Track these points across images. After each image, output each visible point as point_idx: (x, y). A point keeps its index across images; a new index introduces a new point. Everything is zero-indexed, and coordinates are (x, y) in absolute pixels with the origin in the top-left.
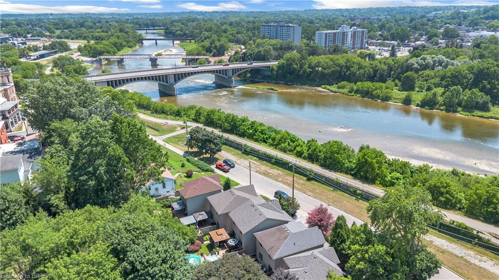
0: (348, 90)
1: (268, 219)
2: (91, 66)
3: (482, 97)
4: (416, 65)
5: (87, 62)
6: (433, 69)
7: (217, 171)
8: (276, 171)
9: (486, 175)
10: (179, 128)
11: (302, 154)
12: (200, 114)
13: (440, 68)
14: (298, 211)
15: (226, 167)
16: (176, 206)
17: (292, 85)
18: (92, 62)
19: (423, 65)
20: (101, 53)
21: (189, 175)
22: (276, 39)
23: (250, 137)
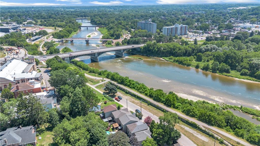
0: (173, 60)
1: (131, 121)
2: (59, 44)
3: (227, 67)
4: (203, 49)
5: (57, 41)
6: (211, 51)
7: (115, 101)
8: (137, 101)
9: (216, 103)
10: (101, 81)
11: (147, 94)
12: (109, 75)
13: (214, 51)
14: (142, 117)
15: (119, 99)
16: (102, 115)
17: (150, 56)
18: (59, 42)
19: (207, 49)
20: (63, 37)
21: (105, 103)
22: (145, 29)
23: (129, 86)
